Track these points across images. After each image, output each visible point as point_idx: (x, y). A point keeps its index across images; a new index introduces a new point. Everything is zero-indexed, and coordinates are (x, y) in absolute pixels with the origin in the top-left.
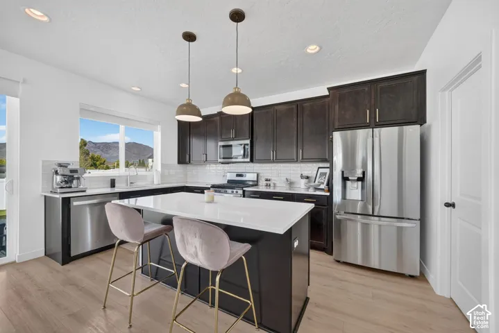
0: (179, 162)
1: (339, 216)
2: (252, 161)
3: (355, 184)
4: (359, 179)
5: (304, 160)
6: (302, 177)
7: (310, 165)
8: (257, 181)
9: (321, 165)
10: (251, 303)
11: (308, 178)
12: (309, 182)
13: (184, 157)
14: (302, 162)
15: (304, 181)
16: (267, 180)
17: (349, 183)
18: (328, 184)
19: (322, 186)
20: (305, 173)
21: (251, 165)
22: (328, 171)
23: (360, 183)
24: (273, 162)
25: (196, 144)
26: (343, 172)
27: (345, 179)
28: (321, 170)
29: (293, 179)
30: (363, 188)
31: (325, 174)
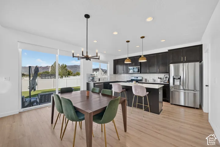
0: (114, 73)
1: (172, 90)
2: (140, 73)
3: (178, 80)
4: (179, 79)
5: (160, 73)
6: (159, 78)
7: (162, 74)
8: (142, 80)
9: (166, 74)
10: (149, 106)
11: (161, 78)
12: (161, 80)
13: (115, 72)
14: (158, 73)
15: (159, 79)
16: (145, 79)
17: (175, 80)
18: (168, 80)
19: (166, 81)
20: (160, 77)
21: (140, 74)
22: (168, 76)
23: (179, 80)
24: (148, 73)
25: (120, 68)
26: (173, 76)
27: (174, 79)
28: (165, 76)
29: (155, 79)
30: (180, 81)
31: (167, 77)
